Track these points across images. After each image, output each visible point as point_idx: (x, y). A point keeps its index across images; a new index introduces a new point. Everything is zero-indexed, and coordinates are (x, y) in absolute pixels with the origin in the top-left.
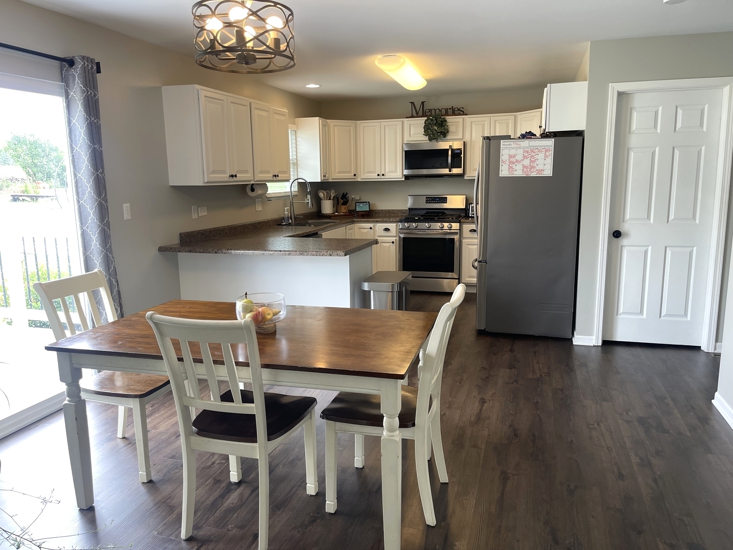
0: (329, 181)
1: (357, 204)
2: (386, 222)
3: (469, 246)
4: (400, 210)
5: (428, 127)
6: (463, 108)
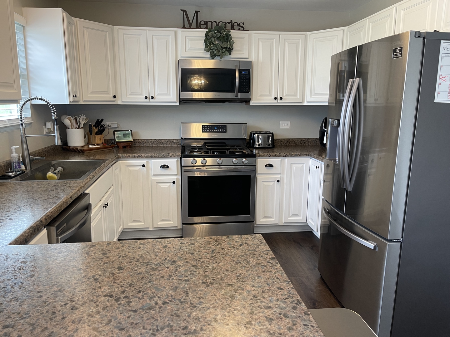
0: (79, 103)
1: (116, 132)
2: (164, 157)
3: (264, 183)
4: (170, 140)
5: (210, 40)
6: (243, 23)
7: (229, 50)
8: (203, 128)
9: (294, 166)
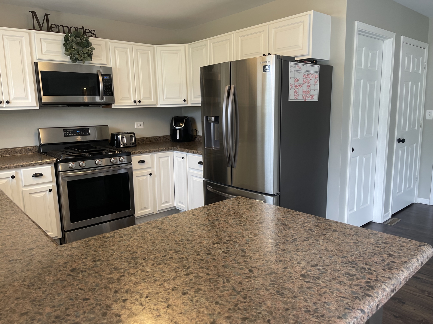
2: (36, 165)
3: (139, 178)
5: (70, 45)
6: (95, 31)
7: (90, 55)
8: (65, 132)
9: (162, 160)
